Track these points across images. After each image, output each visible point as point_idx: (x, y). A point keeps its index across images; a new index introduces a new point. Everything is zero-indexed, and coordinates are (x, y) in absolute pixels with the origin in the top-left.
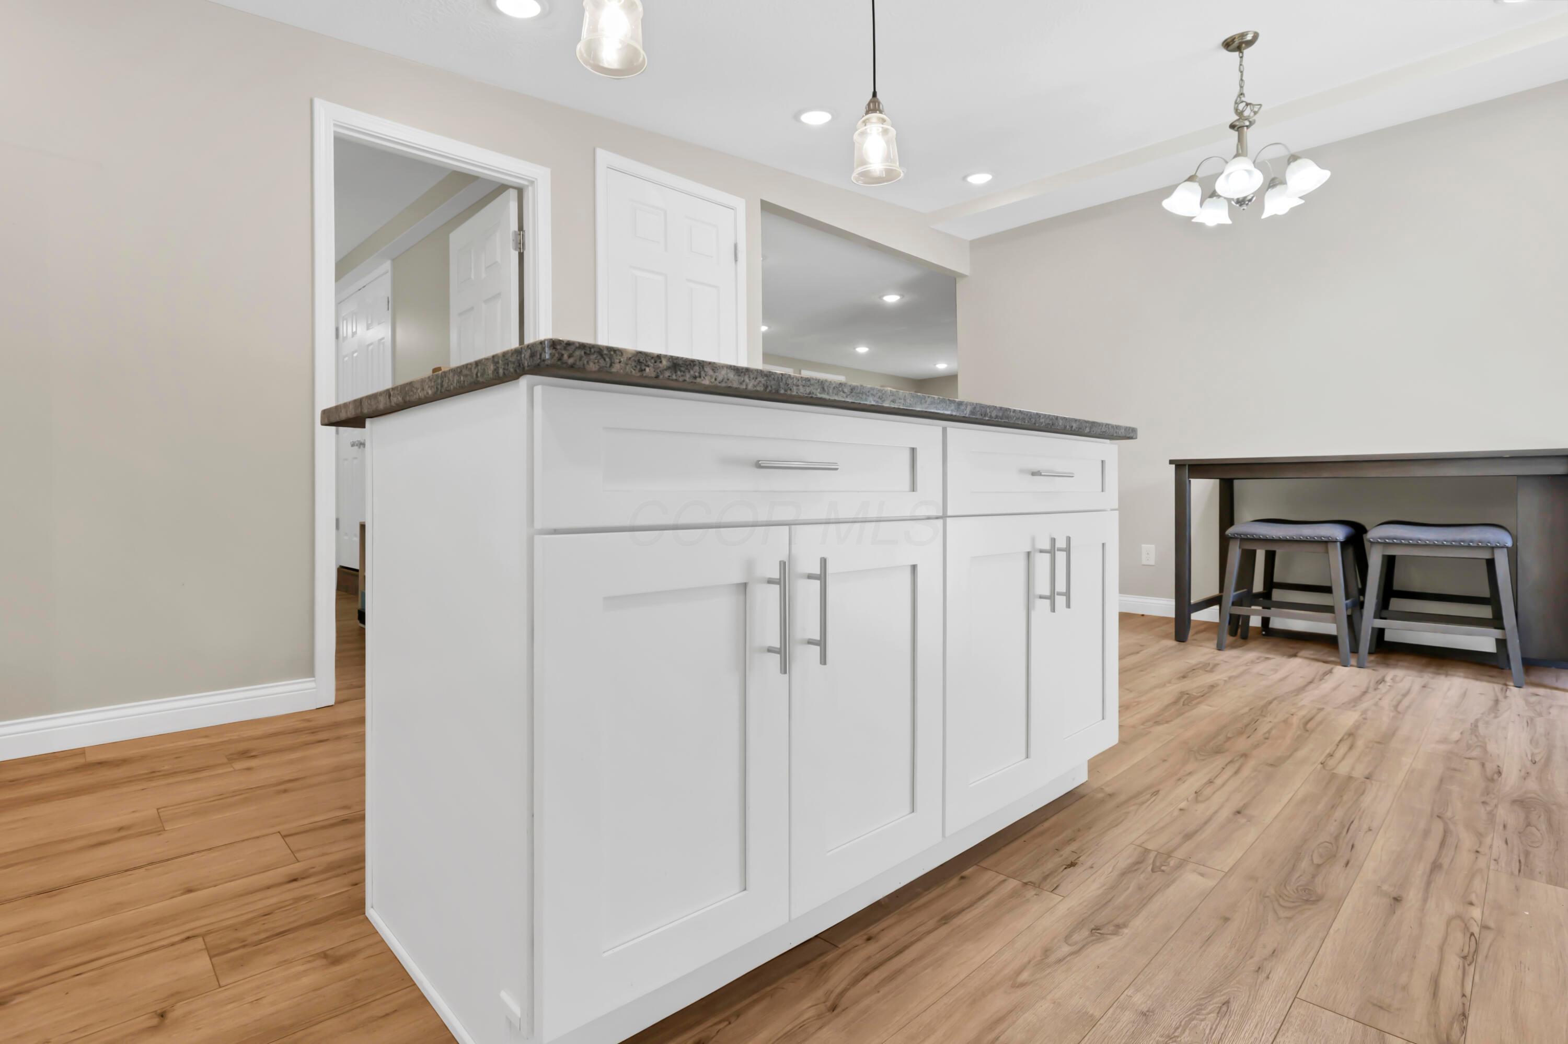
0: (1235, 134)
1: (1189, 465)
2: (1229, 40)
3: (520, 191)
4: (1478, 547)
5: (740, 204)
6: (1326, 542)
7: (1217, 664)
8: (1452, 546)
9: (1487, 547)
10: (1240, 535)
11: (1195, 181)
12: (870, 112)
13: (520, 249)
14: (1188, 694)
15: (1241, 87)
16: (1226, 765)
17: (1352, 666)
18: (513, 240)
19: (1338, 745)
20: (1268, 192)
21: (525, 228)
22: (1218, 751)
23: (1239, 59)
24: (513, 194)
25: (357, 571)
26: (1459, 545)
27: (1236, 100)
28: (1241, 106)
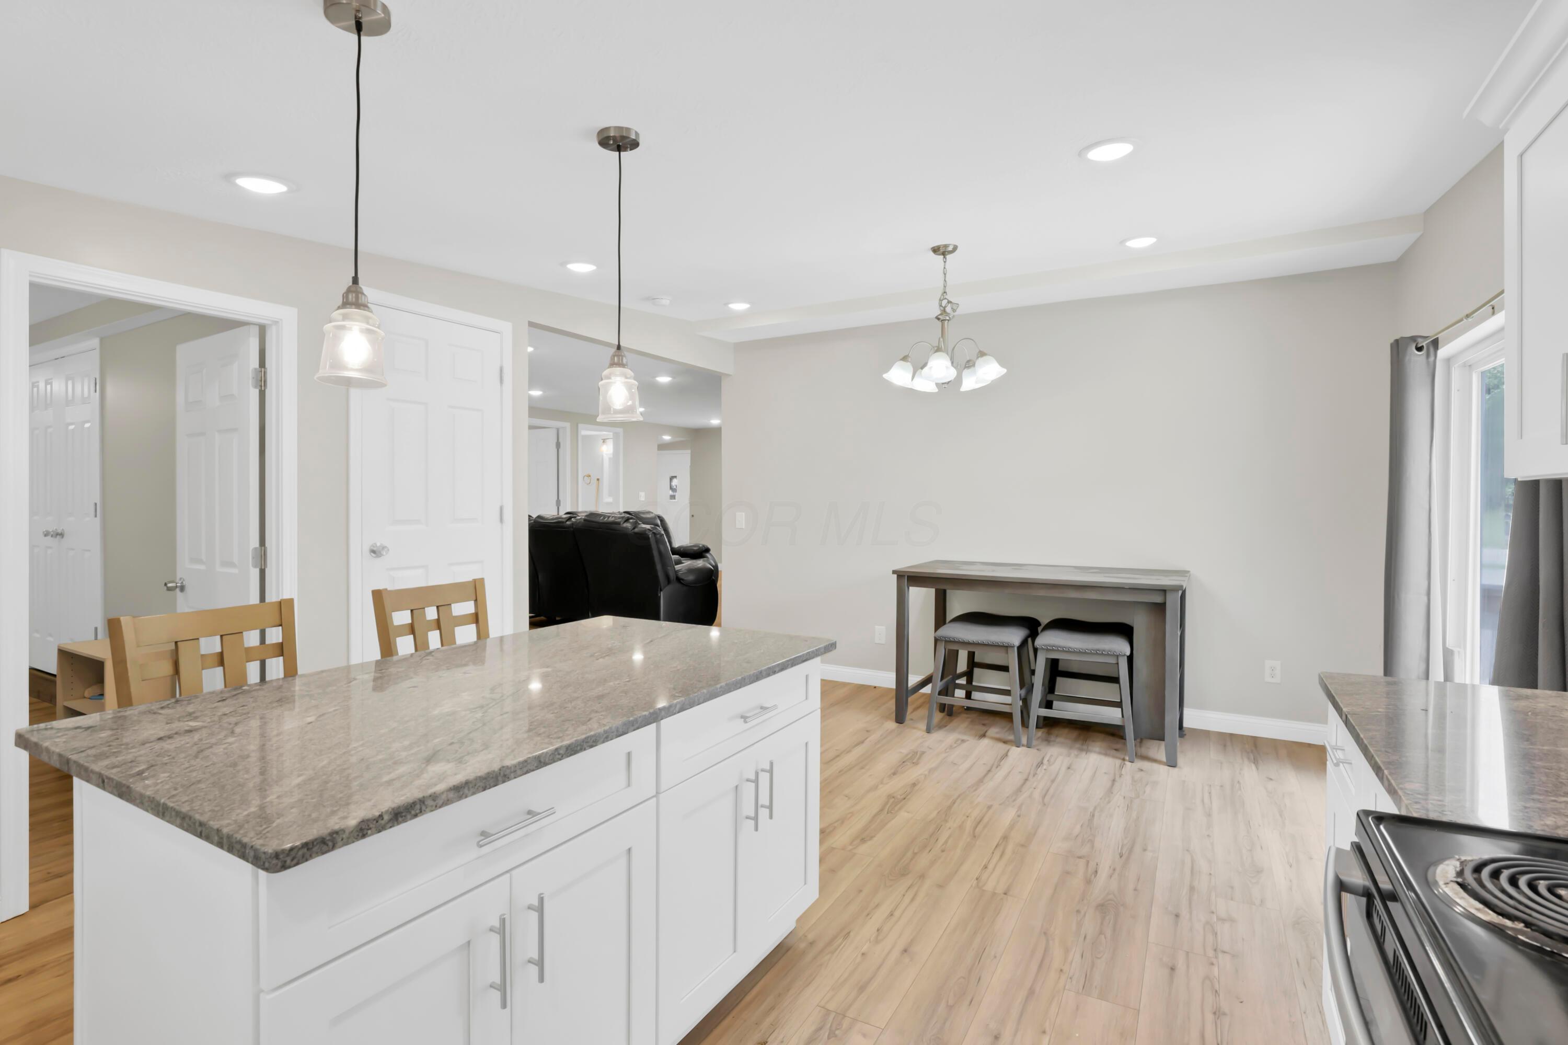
0: (939, 323)
1: (908, 576)
2: (936, 248)
3: (263, 331)
4: (1108, 655)
5: (506, 327)
6: (1007, 647)
7: (923, 753)
8: (1091, 654)
9: (1113, 655)
10: (945, 638)
11: (908, 361)
12: (614, 366)
13: (261, 386)
14: (893, 797)
15: (945, 287)
16: (906, 891)
17: (1023, 746)
18: (253, 378)
19: (993, 853)
20: (964, 371)
21: (267, 366)
22: (904, 873)
23: (943, 263)
24: (255, 331)
25: (55, 676)
26: (1097, 653)
27: (941, 298)
28: (944, 303)
